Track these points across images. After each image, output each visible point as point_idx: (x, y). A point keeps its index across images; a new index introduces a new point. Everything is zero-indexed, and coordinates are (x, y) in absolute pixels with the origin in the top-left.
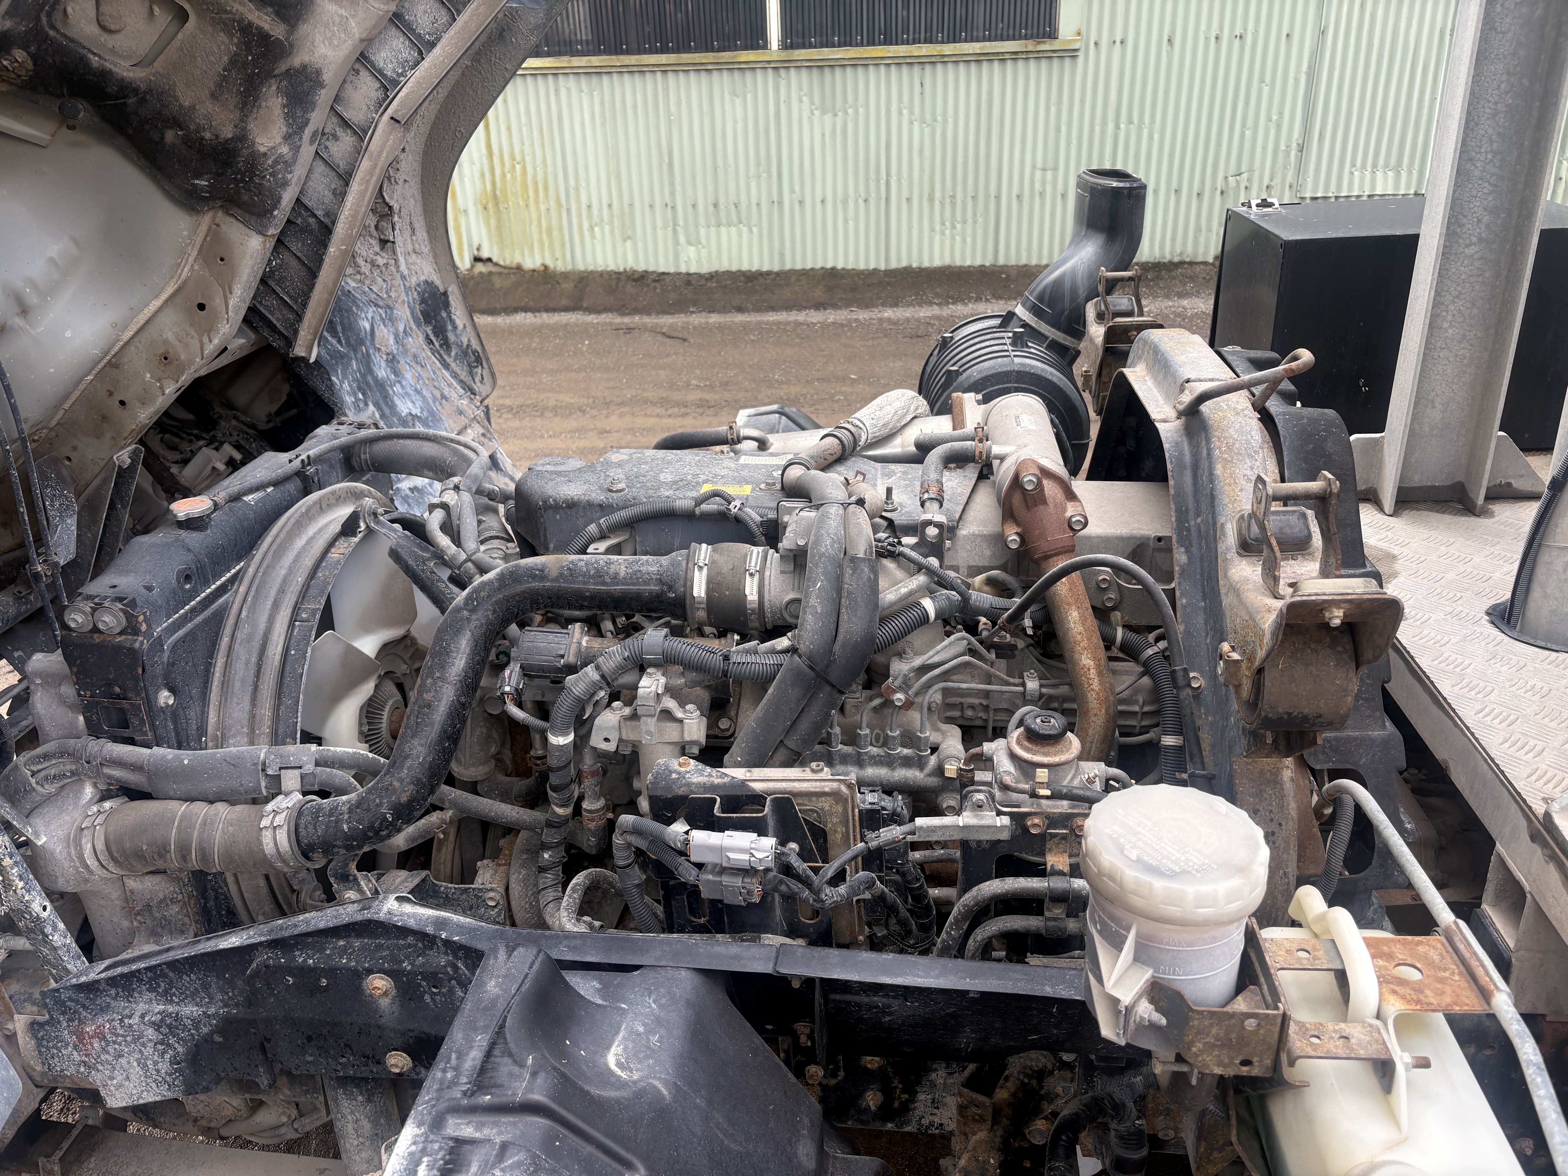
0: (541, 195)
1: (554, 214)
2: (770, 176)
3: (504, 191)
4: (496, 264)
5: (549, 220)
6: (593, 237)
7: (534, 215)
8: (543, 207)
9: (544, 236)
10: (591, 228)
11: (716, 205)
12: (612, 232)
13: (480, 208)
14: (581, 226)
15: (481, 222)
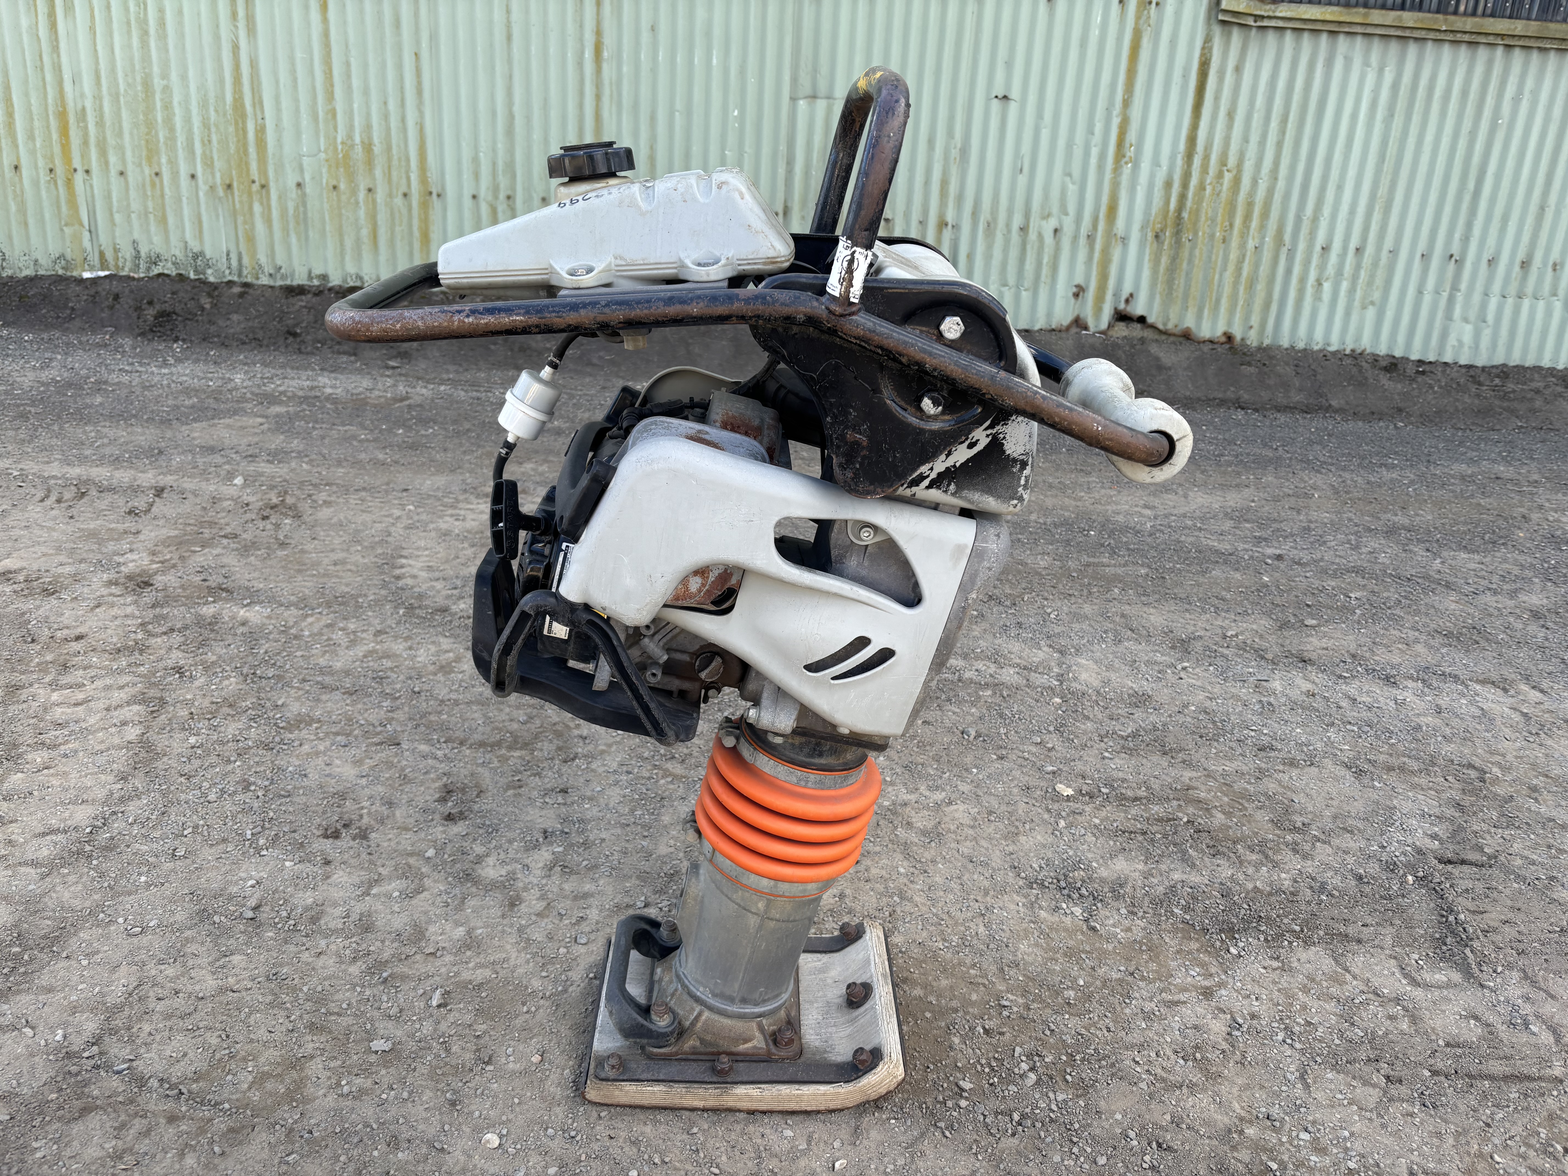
0: (1254, 224)
1: (1267, 255)
3: (1196, 212)
4: (1153, 327)
5: (1257, 265)
6: (1317, 298)
7: (1233, 256)
8: (1251, 244)
9: (1242, 289)
10: (1319, 283)
11: (1525, 265)
12: (1352, 290)
13: (1150, 235)
14: (1303, 280)
15: (1147, 258)
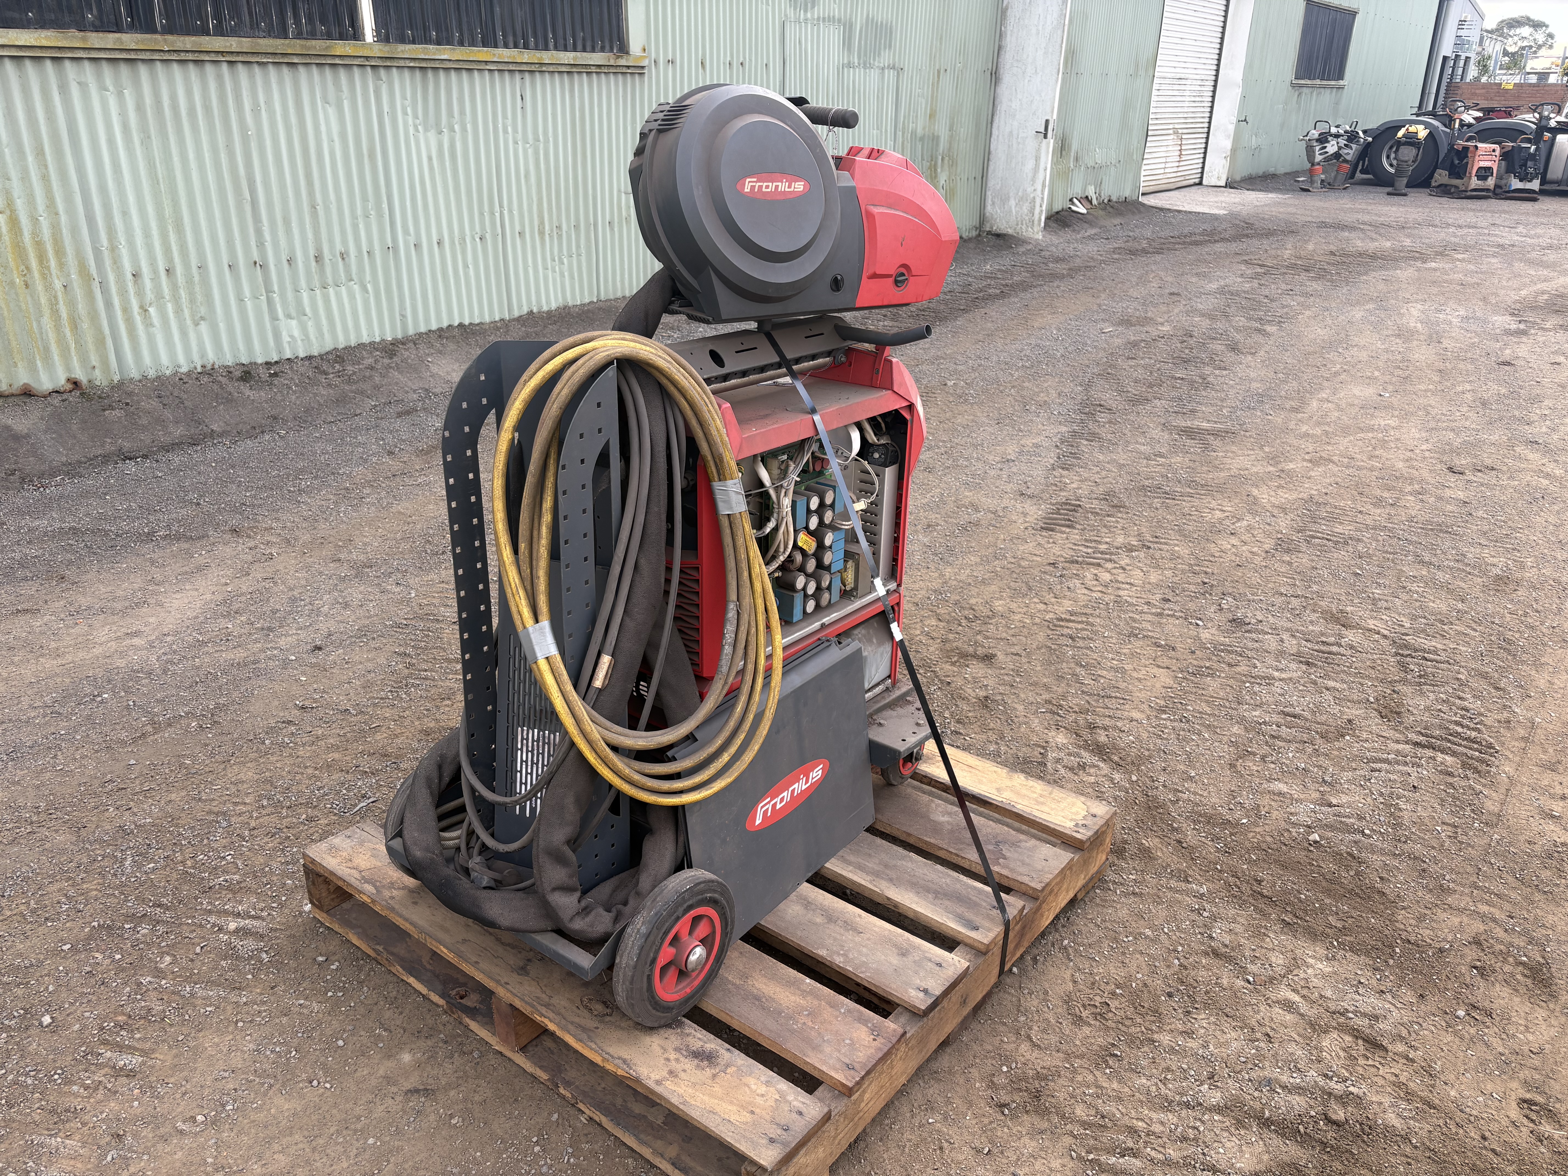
0: (52, 262)
1: (79, 293)
2: (380, 216)
5: (71, 304)
6: (148, 324)
7: (43, 299)
9: (67, 333)
10: (144, 310)
11: (318, 259)
12: (178, 311)
14: (126, 310)
